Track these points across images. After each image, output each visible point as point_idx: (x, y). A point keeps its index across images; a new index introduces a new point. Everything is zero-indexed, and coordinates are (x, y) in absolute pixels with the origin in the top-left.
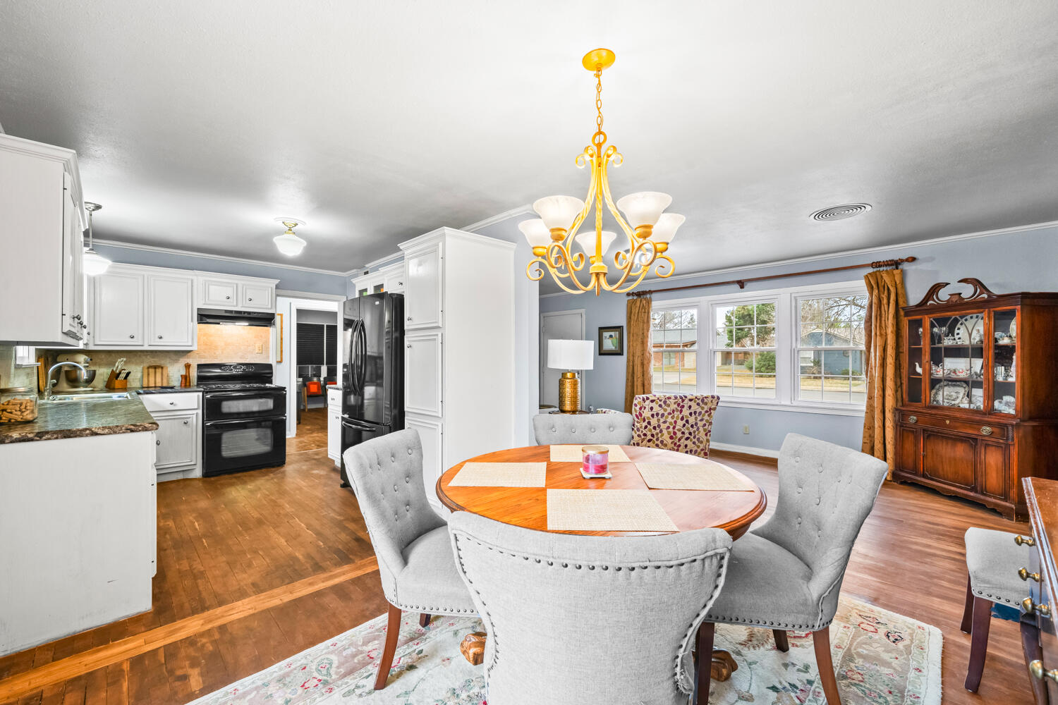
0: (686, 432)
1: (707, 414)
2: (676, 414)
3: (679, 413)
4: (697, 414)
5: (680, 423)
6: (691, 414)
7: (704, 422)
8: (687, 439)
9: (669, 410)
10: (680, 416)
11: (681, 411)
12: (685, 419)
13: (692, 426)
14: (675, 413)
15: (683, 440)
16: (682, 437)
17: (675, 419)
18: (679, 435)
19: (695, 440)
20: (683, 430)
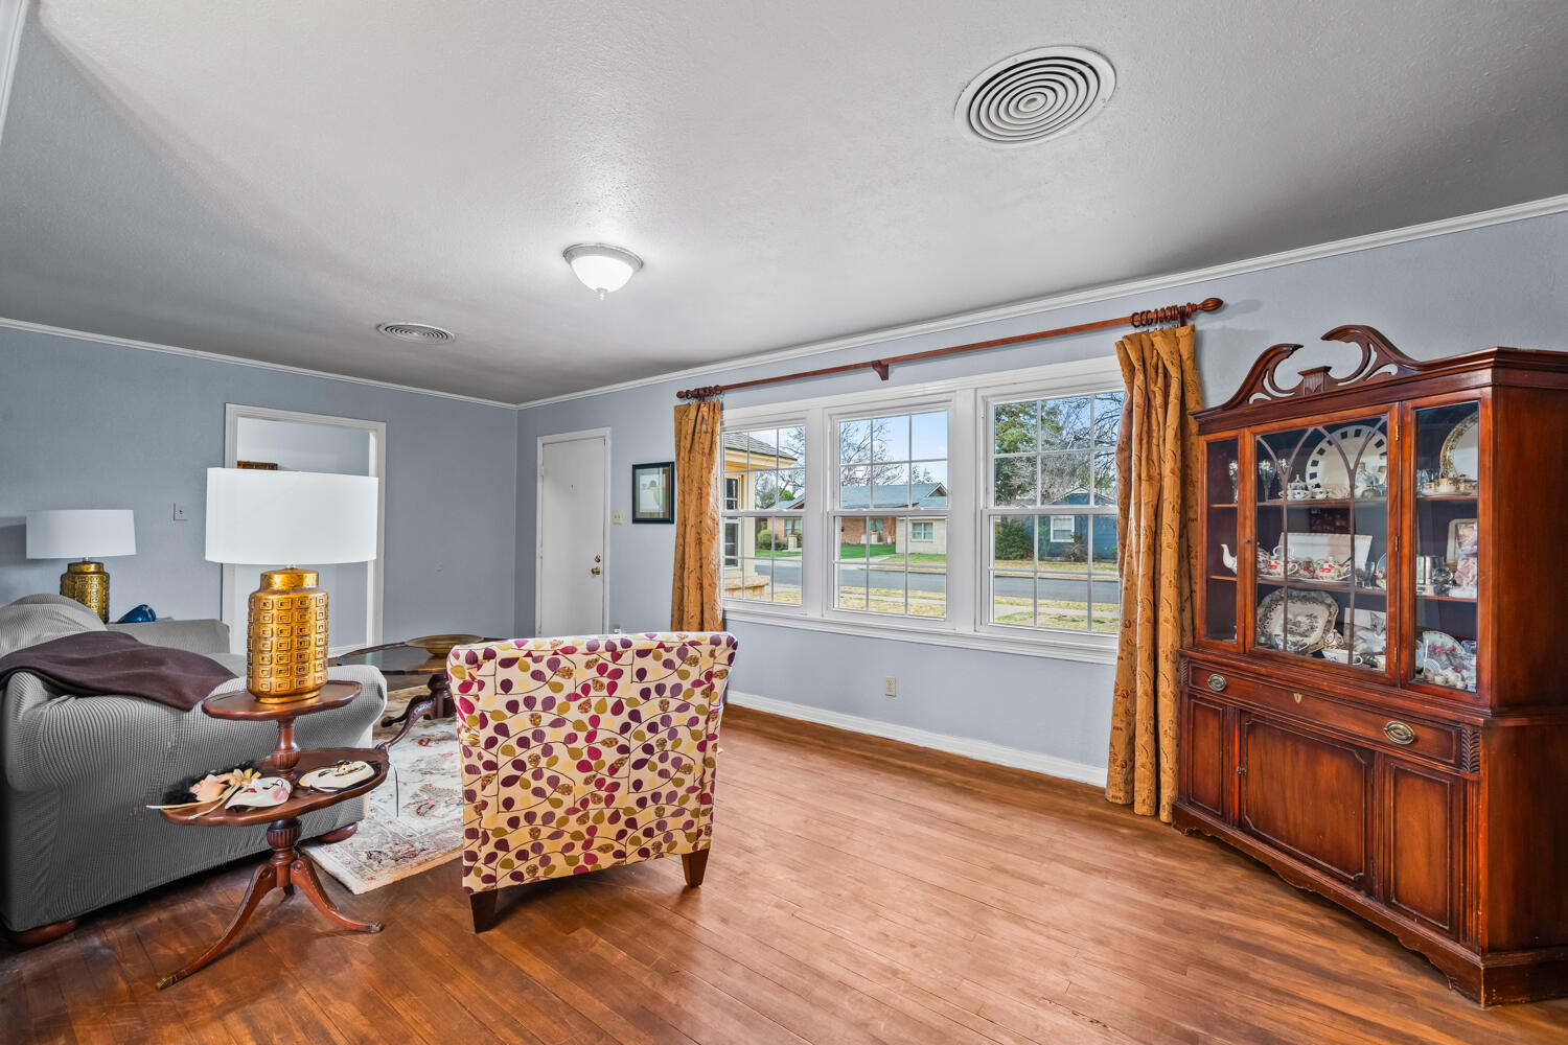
0: (635, 745)
1: (698, 690)
2: (595, 696)
3: (605, 692)
4: (667, 693)
5: (610, 724)
6: (645, 694)
7: (692, 713)
8: (639, 765)
9: (569, 686)
10: (611, 702)
11: (612, 688)
12: (627, 709)
13: (653, 728)
14: (592, 692)
15: (623, 771)
16: (621, 762)
17: (592, 712)
18: (610, 755)
19: (667, 765)
20: (622, 741)
